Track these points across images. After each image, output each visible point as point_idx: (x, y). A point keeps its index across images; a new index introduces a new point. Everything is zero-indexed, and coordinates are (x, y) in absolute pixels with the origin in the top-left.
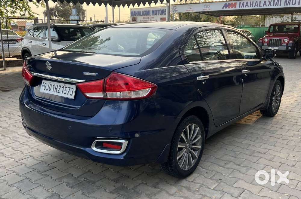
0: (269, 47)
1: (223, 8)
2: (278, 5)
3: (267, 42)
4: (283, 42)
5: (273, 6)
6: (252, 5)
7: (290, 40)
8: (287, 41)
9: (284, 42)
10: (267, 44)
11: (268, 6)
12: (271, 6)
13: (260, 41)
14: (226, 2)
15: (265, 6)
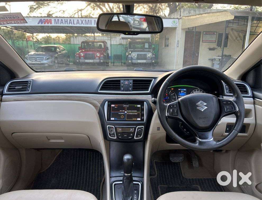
0: (86, 60)
1: (39, 23)
2: (89, 24)
3: (83, 56)
4: (95, 56)
5: (85, 24)
6: (66, 23)
7: (101, 54)
8: (99, 55)
9: (97, 56)
10: (84, 58)
11: (81, 24)
12: (83, 24)
13: (77, 55)
14: (41, 18)
15: (78, 24)
